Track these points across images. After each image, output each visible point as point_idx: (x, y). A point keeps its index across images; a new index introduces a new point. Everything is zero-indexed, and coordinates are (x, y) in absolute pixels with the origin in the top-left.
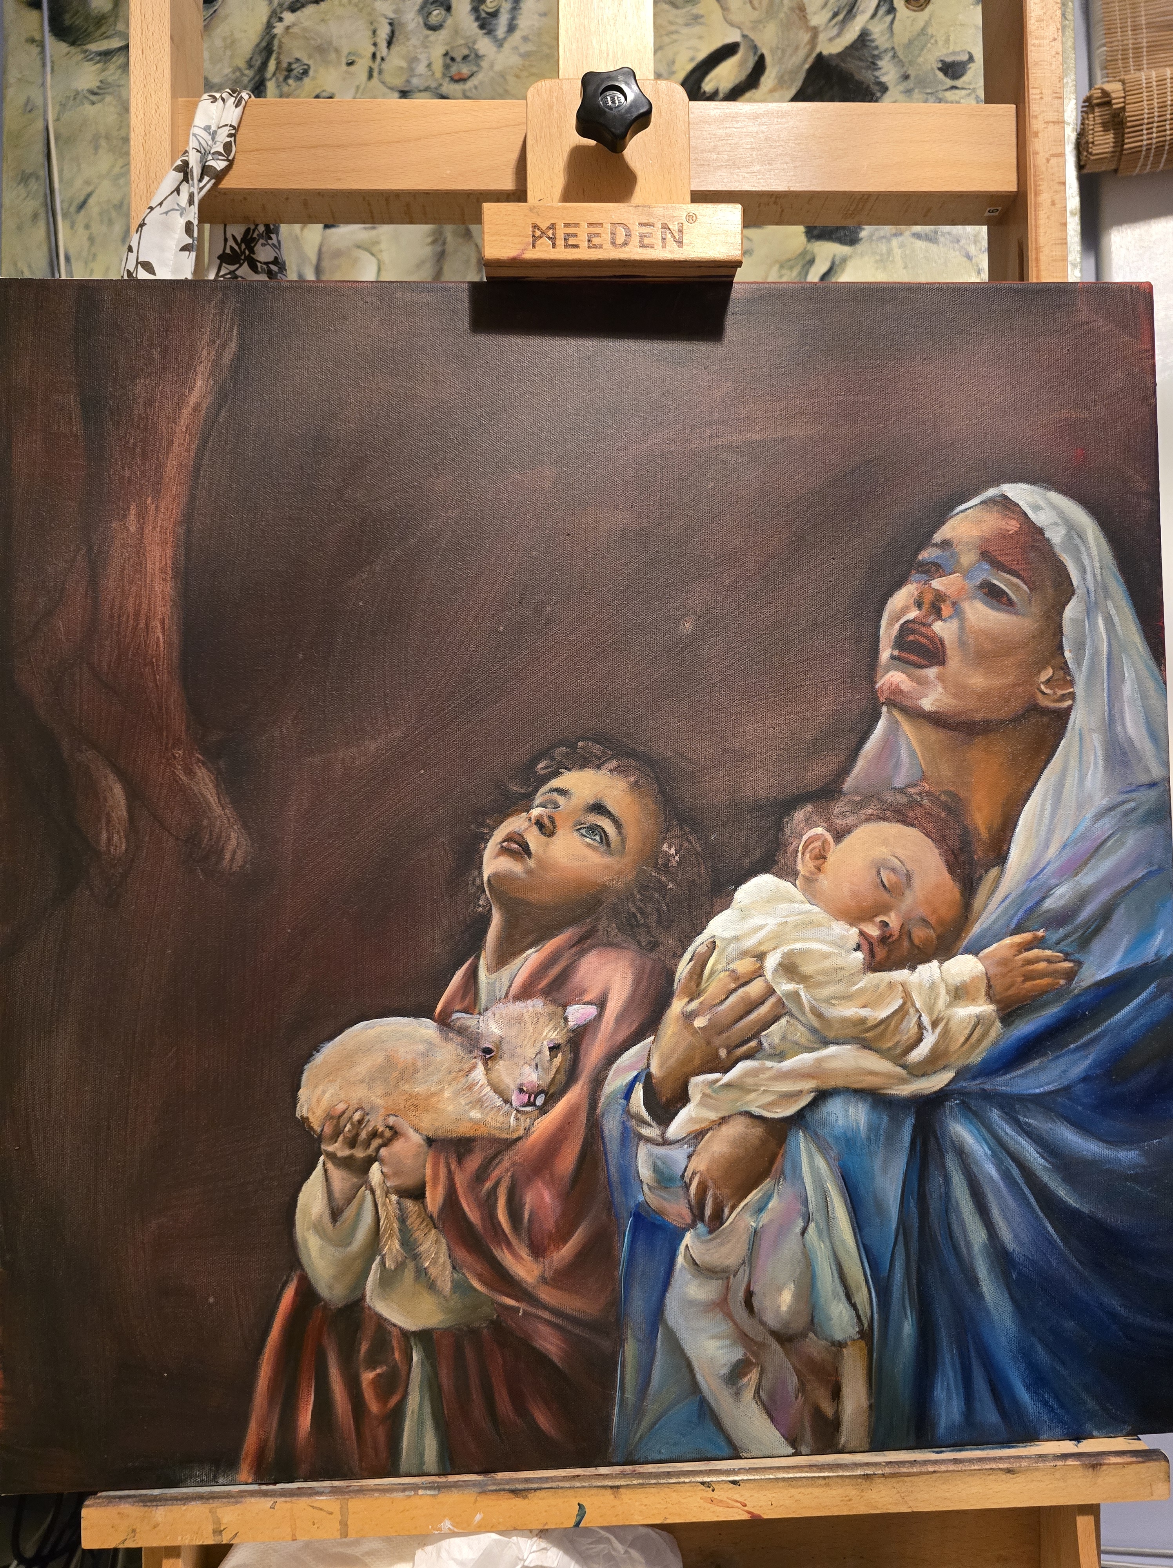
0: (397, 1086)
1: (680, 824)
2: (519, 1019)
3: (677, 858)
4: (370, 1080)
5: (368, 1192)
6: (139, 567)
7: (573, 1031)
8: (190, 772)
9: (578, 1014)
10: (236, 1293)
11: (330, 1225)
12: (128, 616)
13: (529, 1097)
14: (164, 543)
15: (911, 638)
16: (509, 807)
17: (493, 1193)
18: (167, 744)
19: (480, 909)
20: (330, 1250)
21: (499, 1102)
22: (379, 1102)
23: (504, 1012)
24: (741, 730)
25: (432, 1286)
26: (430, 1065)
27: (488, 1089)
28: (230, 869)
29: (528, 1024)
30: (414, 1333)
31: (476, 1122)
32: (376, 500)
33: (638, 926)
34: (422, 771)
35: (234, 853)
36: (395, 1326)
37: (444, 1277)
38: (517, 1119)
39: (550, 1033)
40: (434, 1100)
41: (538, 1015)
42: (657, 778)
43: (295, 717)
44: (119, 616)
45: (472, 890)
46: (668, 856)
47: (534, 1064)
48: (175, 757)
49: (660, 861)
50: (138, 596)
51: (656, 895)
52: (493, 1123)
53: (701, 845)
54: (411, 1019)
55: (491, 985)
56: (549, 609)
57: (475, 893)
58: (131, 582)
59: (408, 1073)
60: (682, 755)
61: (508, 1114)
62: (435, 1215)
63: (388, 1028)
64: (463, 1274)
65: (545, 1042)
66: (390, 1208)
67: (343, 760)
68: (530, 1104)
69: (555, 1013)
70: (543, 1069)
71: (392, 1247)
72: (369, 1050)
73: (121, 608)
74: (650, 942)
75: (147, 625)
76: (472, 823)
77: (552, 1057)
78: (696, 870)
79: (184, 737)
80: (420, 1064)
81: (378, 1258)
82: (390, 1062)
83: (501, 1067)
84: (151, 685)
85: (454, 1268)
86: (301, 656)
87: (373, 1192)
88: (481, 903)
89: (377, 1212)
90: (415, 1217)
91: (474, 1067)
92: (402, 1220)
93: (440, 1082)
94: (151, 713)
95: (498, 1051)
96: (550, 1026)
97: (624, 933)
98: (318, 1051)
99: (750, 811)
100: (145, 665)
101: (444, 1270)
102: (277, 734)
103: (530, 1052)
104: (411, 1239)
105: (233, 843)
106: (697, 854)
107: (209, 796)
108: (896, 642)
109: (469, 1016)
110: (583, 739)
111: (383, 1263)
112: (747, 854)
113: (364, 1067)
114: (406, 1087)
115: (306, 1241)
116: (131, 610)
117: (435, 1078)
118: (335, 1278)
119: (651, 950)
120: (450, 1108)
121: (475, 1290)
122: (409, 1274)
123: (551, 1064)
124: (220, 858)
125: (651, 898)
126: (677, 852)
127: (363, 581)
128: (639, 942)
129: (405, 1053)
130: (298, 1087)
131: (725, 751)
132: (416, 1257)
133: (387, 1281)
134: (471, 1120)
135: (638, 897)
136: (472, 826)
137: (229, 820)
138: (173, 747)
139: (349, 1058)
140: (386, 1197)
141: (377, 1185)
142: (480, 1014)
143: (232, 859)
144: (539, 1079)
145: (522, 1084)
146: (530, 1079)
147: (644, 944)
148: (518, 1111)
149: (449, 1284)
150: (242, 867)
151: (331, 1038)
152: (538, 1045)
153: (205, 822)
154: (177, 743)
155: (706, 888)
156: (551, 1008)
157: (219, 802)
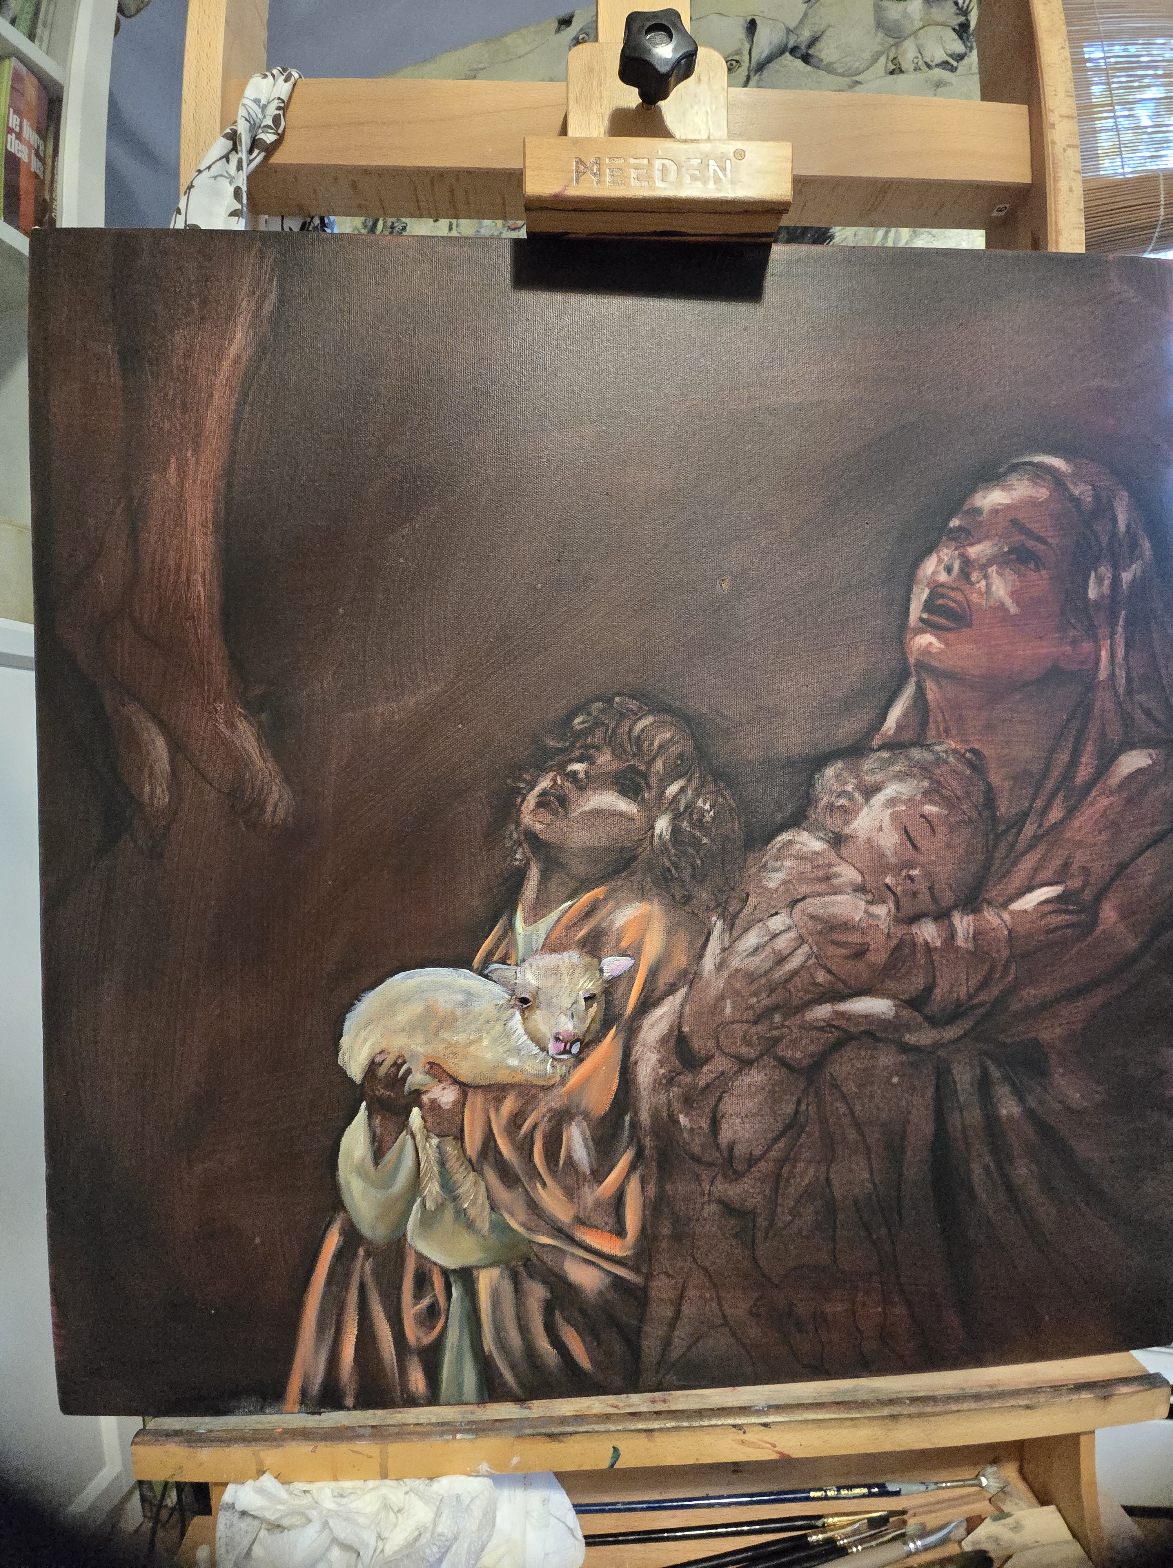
0: (437, 1035)
1: (715, 781)
2: (556, 971)
3: (711, 813)
4: (411, 1029)
5: (409, 1137)
6: (180, 520)
7: (608, 982)
8: (232, 726)
9: (614, 965)
10: (280, 1234)
11: (372, 1168)
12: (169, 570)
13: (565, 1046)
14: (204, 497)
15: (940, 601)
16: (545, 762)
17: (530, 1138)
18: (209, 697)
19: (517, 863)
20: (373, 1192)
21: (536, 1050)
22: (420, 1050)
23: (541, 964)
24: (775, 687)
25: (470, 1226)
26: (469, 1014)
27: (525, 1037)
28: (273, 821)
29: (565, 975)
30: (454, 1271)
31: (513, 1069)
32: (417, 456)
33: (673, 879)
34: (460, 726)
35: (276, 806)
36: (435, 1264)
37: (483, 1219)
38: (553, 1066)
39: (586, 984)
40: (473, 1048)
41: (573, 967)
42: (693, 734)
43: (335, 673)
44: (160, 570)
45: (508, 844)
46: (702, 813)
47: (569, 1013)
48: (216, 711)
49: (695, 817)
50: (178, 549)
51: (691, 850)
52: (530, 1070)
53: (735, 800)
54: (451, 969)
55: (528, 937)
56: (587, 567)
57: (512, 847)
58: (171, 536)
59: (448, 1022)
60: (717, 711)
61: (544, 1061)
62: (474, 1158)
63: (427, 978)
64: (502, 1215)
65: (581, 993)
66: (430, 1152)
67: (383, 714)
68: (565, 1052)
69: (590, 964)
70: (579, 1018)
71: (432, 1189)
72: (409, 999)
73: (162, 561)
74: (684, 896)
75: (188, 580)
76: (509, 777)
77: (587, 1008)
78: (730, 825)
79: (225, 690)
80: (459, 1012)
81: (419, 1200)
82: (430, 1012)
83: (538, 1017)
84: (192, 638)
85: (492, 1209)
86: (341, 610)
87: (414, 1137)
88: (517, 857)
89: (418, 1156)
90: (454, 1160)
91: (513, 1015)
92: (442, 1163)
93: (479, 1030)
94: (192, 667)
95: (535, 1001)
96: (586, 977)
97: (658, 888)
98: (359, 1001)
99: (783, 767)
100: (187, 620)
101: (482, 1211)
102: (318, 689)
103: (566, 1002)
104: (451, 1182)
105: (276, 795)
106: (731, 809)
107: (251, 749)
108: (925, 605)
109: (506, 967)
110: (619, 694)
111: (424, 1204)
112: (779, 809)
113: (403, 1017)
114: (446, 1035)
115: (349, 1183)
116: (172, 563)
117: (473, 1027)
118: (377, 1218)
119: (685, 903)
120: (489, 1056)
121: (512, 1229)
122: (449, 1214)
123: (587, 1014)
124: (262, 810)
125: (685, 853)
126: (712, 807)
127: (403, 537)
128: (673, 896)
129: (445, 1002)
130: (341, 1036)
131: (760, 708)
132: (455, 1199)
133: (428, 1220)
134: (508, 1067)
135: (673, 851)
136: (509, 781)
137: (270, 774)
138: (215, 701)
139: (391, 1007)
140: (427, 1141)
141: (417, 1130)
142: (517, 965)
143: (274, 811)
144: (574, 1028)
145: (559, 1033)
146: (566, 1028)
147: (678, 898)
148: (554, 1058)
149: (488, 1225)
150: (285, 820)
151: (372, 987)
152: (574, 995)
153: (247, 776)
154: (218, 697)
155: (739, 843)
156: (588, 959)
157: (261, 755)
